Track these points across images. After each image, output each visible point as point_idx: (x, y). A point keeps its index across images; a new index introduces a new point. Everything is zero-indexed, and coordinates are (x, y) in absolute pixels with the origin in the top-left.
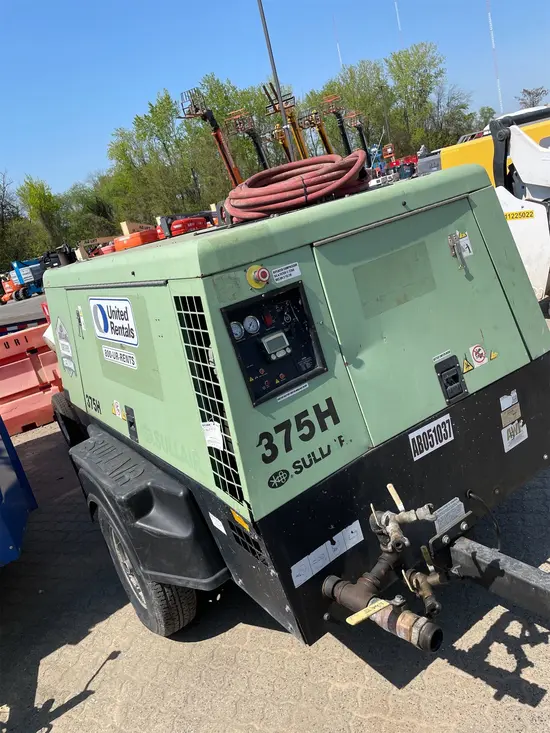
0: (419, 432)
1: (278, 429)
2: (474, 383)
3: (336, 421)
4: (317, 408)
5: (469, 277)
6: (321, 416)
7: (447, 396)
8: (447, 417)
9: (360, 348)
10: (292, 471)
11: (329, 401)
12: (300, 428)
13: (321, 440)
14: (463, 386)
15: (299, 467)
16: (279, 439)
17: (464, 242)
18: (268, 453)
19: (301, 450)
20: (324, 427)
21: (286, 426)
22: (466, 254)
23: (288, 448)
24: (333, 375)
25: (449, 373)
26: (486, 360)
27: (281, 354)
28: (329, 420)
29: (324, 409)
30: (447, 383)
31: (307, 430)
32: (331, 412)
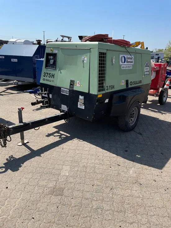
0: (63, 89)
1: (47, 73)
2: (75, 88)
3: (54, 78)
4: (52, 74)
5: (84, 67)
6: (52, 76)
7: (70, 87)
8: (68, 90)
9: (61, 70)
12: (49, 75)
13: (51, 79)
14: (73, 87)
15: (47, 80)
16: (46, 74)
17: (86, 59)
18: (44, 75)
19: (48, 78)
20: (52, 78)
21: (48, 73)
22: (84, 62)
23: (47, 77)
24: (56, 71)
25: (72, 83)
26: (79, 86)
27: (51, 63)
28: (53, 77)
29: (53, 75)
30: (71, 84)
31: (50, 76)
32: (54, 76)
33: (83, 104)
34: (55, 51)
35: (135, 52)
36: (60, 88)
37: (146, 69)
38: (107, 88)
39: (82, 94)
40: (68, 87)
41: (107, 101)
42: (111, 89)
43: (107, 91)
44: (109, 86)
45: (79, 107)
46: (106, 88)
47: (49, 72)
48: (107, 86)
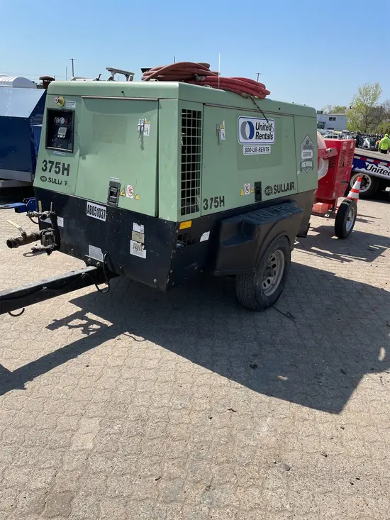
0: (93, 205)
1: (50, 162)
2: (123, 204)
3: (68, 175)
4: (64, 164)
5: (142, 148)
6: (64, 169)
7: (109, 199)
8: (105, 208)
10: (48, 180)
11: (69, 165)
12: (56, 167)
13: (60, 177)
14: (116, 201)
15: (51, 181)
16: (49, 166)
17: (147, 127)
18: (44, 168)
19: (53, 175)
20: (63, 174)
21: (52, 163)
22: (145, 134)
23: (50, 171)
24: (73, 157)
25: (114, 190)
26: (132, 197)
27: (61, 137)
28: (66, 172)
29: (66, 166)
30: (111, 193)
31: (57, 170)
32: (68, 170)
33: (142, 244)
34: (71, 105)
35: (277, 111)
36: (83, 202)
37: (306, 154)
38: (206, 204)
39: (141, 218)
40: (105, 201)
41: (205, 237)
42: (216, 207)
43: (205, 213)
44: (212, 199)
45: (132, 252)
46: (204, 204)
47: (55, 159)
48: (206, 200)
